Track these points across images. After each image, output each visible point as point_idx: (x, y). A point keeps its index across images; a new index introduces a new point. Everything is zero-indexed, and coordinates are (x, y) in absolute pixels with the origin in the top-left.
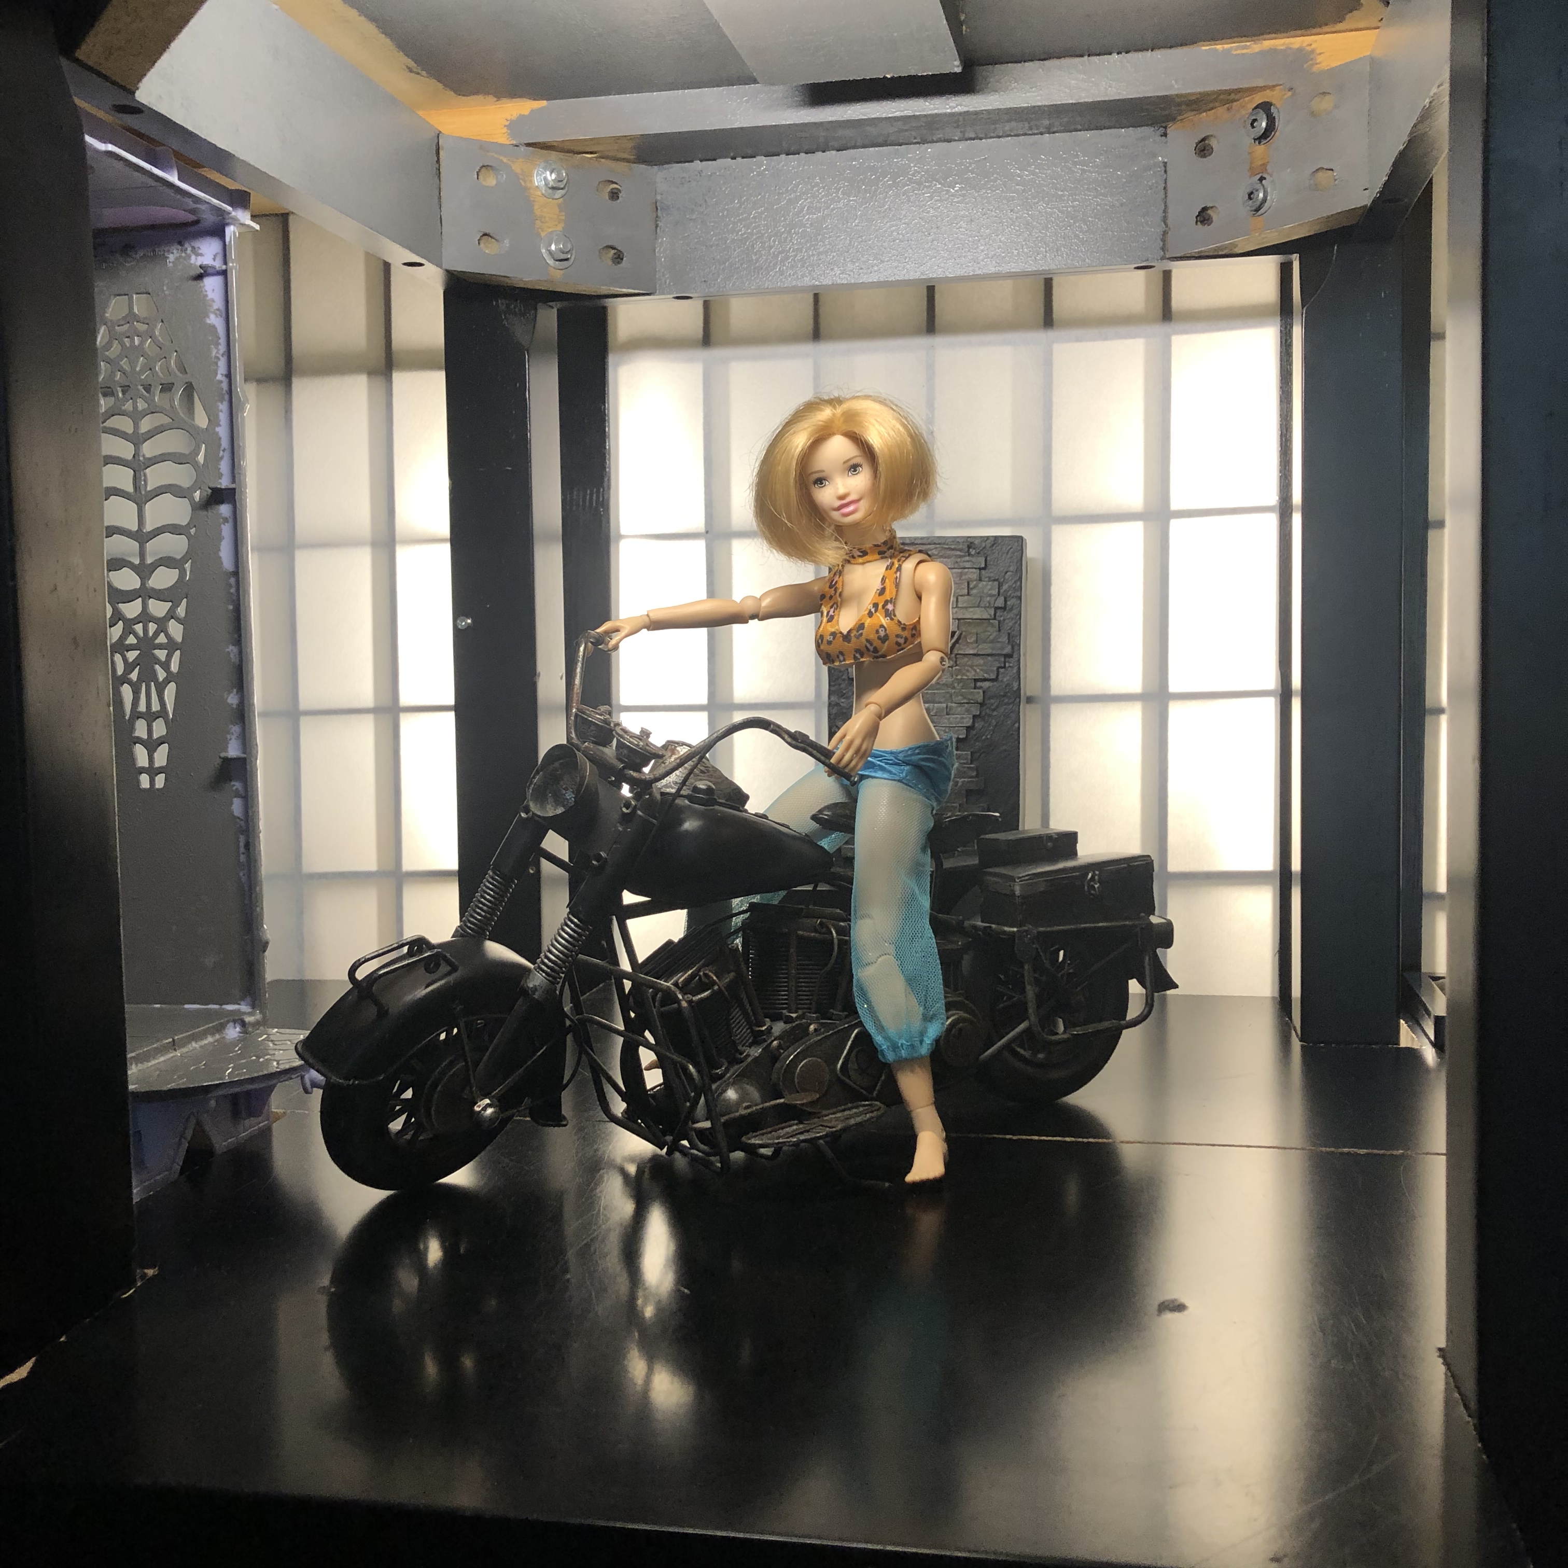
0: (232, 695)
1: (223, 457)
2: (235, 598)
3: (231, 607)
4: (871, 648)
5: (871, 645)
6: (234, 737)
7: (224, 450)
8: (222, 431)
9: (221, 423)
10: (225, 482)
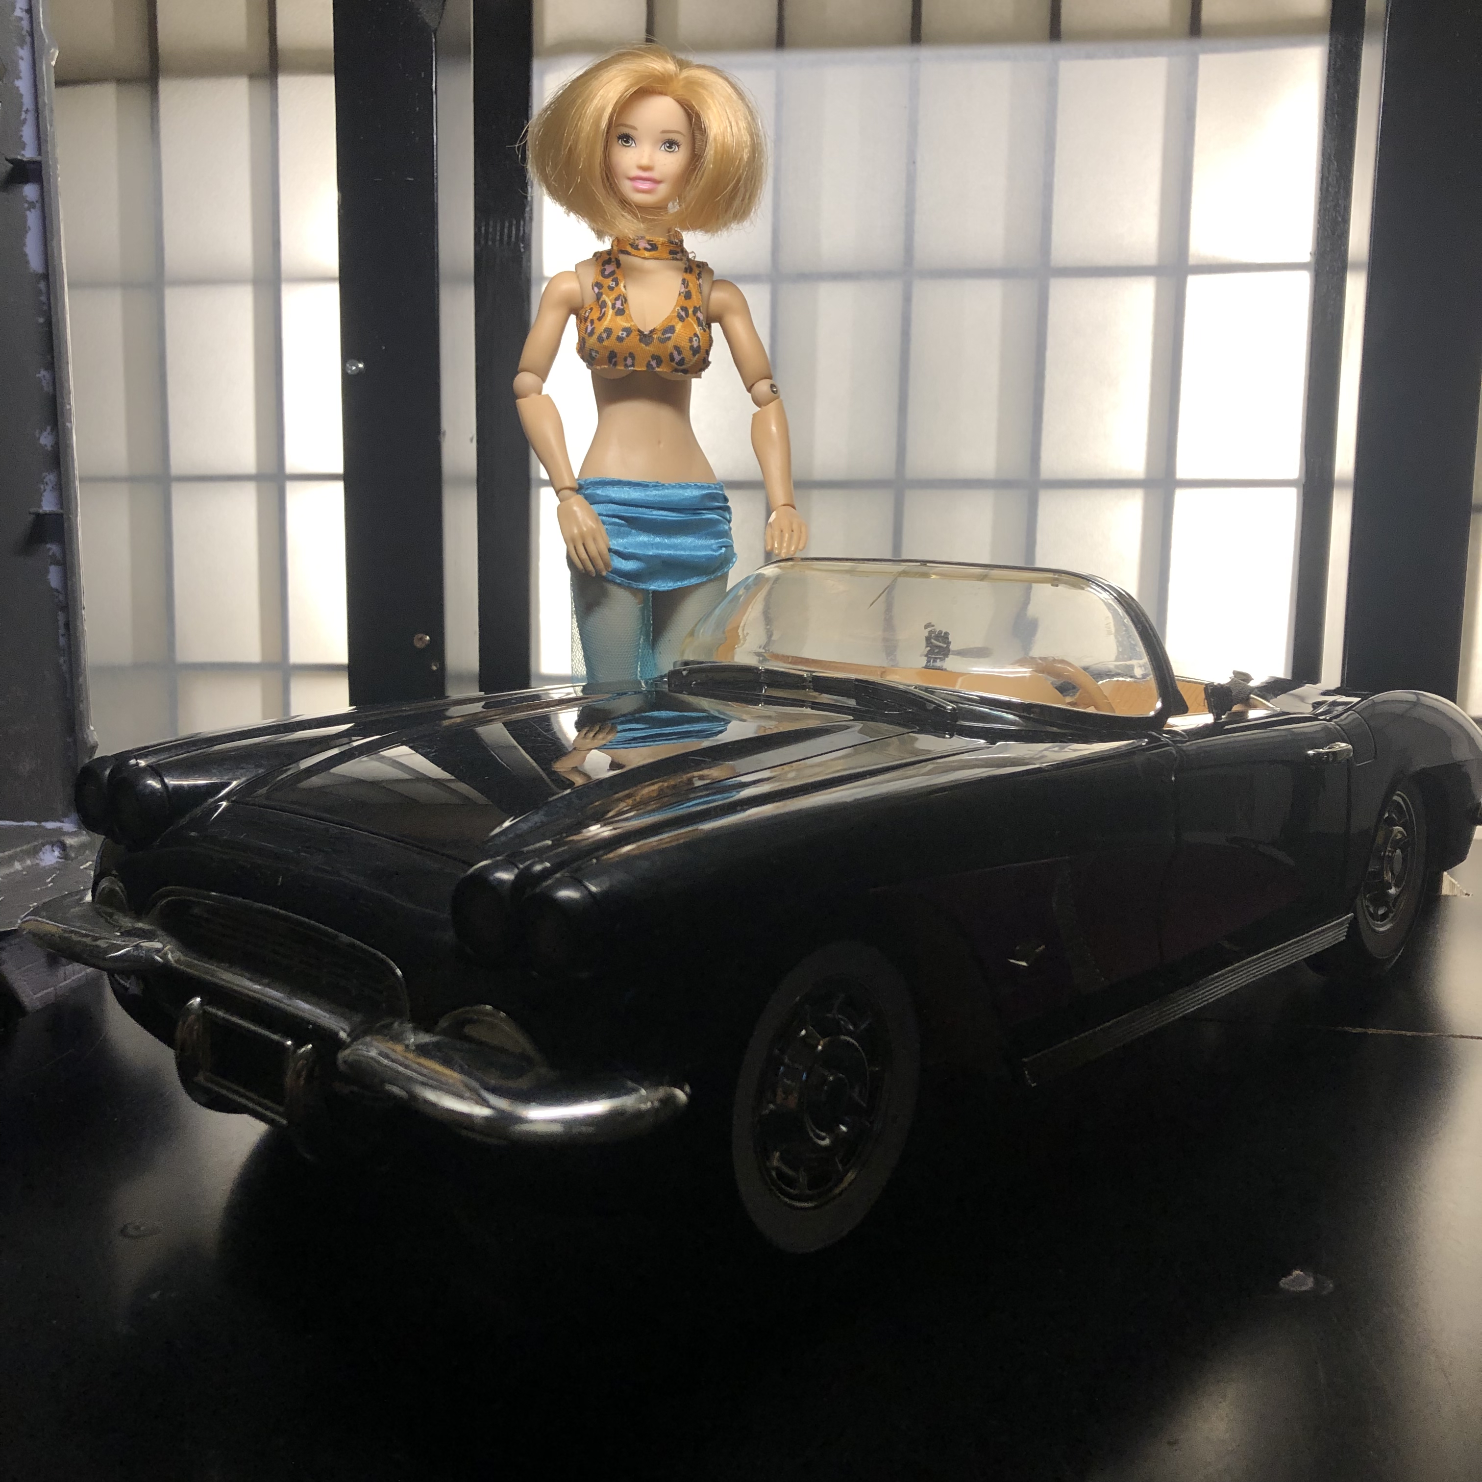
0: (45, 434)
1: (25, 119)
2: (45, 308)
3: (41, 320)
4: (677, 358)
5: (680, 353)
6: (49, 488)
7: (27, 111)
8: (23, 85)
9: (22, 75)
10: (29, 154)
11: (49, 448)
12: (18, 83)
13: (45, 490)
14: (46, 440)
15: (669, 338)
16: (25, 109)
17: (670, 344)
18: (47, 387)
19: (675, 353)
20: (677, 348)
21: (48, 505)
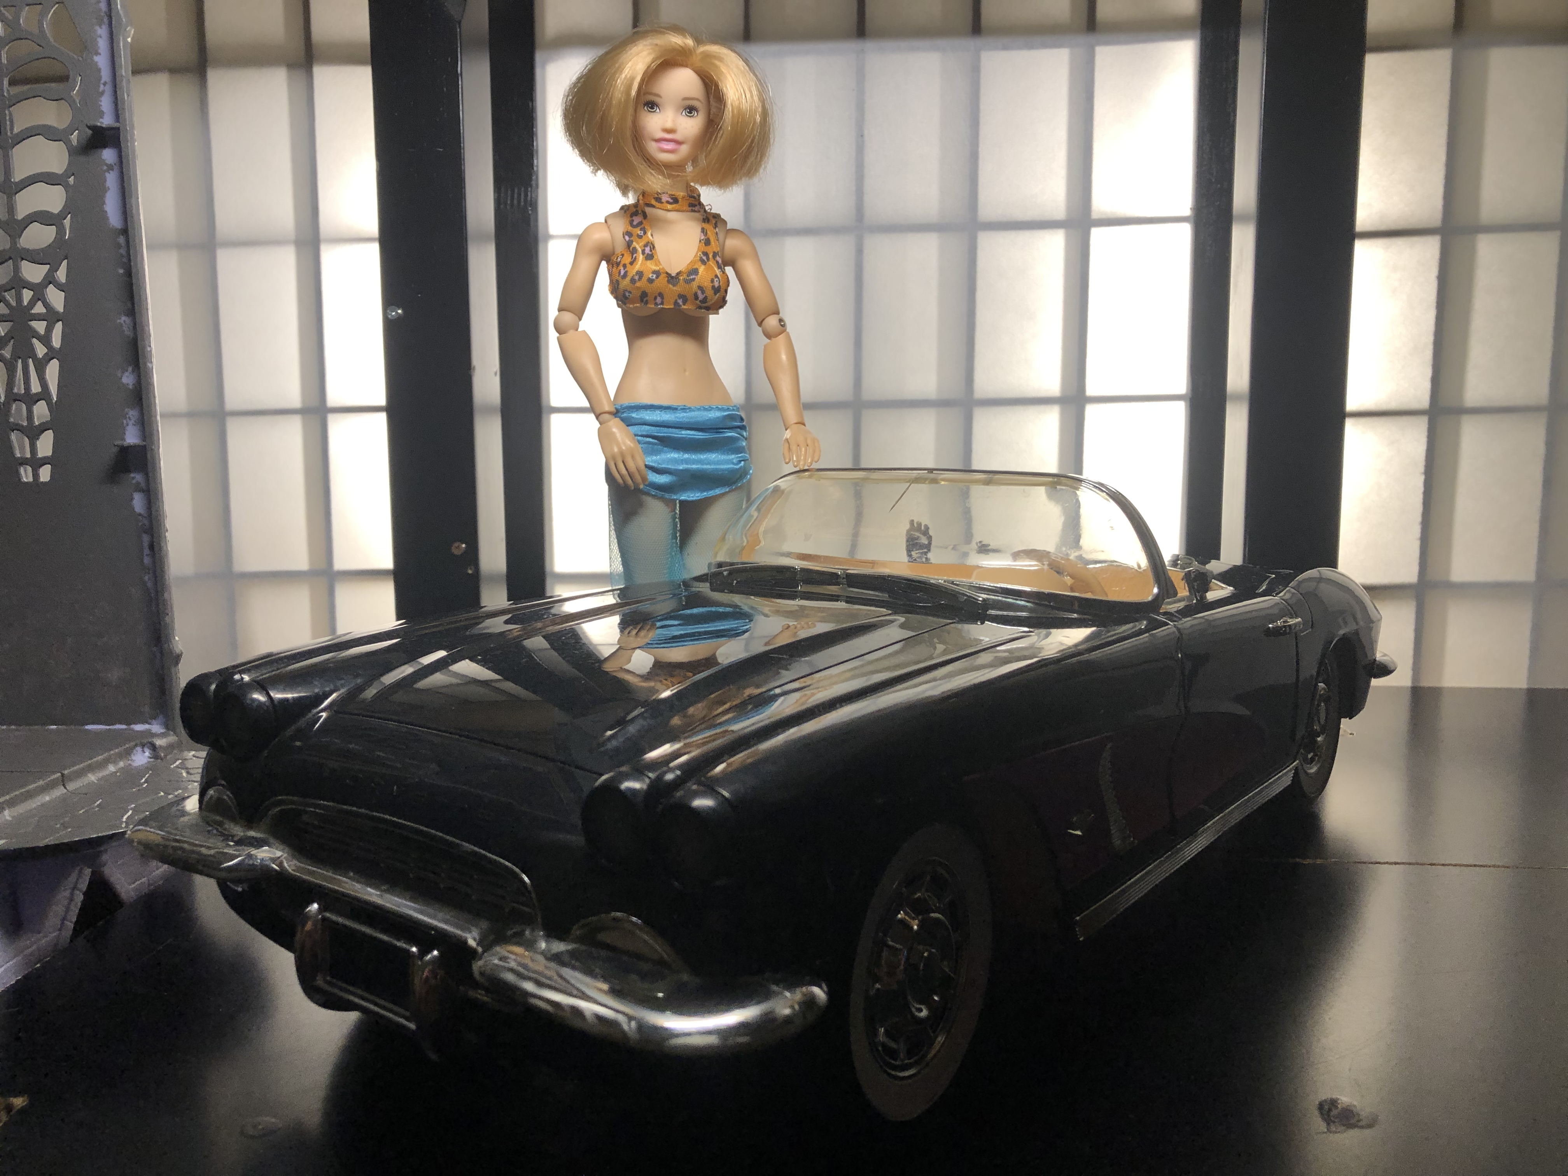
0: (127, 374)
1: (104, 90)
2: (124, 260)
3: (121, 271)
4: (701, 297)
5: (703, 292)
6: (131, 423)
7: (105, 84)
8: (102, 61)
9: (100, 51)
10: (107, 121)
11: (131, 387)
12: (96, 58)
13: (127, 425)
14: (128, 379)
15: (694, 280)
16: (102, 82)
17: (695, 285)
18: (128, 332)
19: (699, 292)
20: (700, 288)
21: (131, 438)
